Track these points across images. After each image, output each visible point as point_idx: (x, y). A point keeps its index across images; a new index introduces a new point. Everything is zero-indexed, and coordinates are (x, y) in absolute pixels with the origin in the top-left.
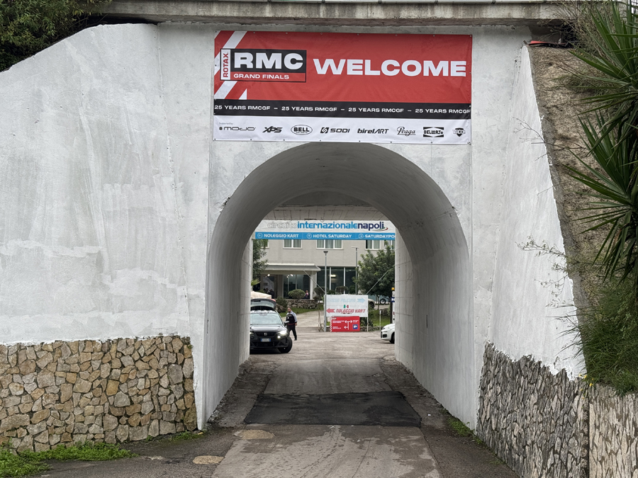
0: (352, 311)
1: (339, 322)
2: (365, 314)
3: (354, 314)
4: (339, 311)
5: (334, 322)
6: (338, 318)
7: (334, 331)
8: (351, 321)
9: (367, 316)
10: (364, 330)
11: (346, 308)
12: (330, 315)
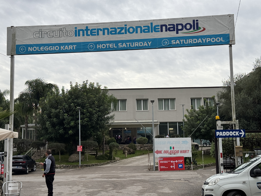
0: (178, 152)
1: (166, 162)
2: (189, 155)
3: (179, 155)
4: (166, 152)
5: (162, 162)
6: (165, 159)
7: (162, 170)
8: (177, 161)
9: (191, 156)
10: (189, 169)
11: (172, 149)
12: (158, 156)
